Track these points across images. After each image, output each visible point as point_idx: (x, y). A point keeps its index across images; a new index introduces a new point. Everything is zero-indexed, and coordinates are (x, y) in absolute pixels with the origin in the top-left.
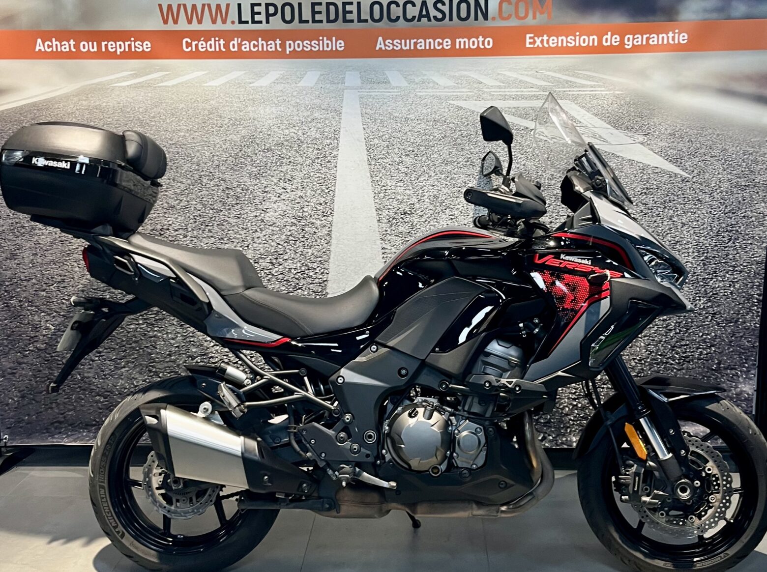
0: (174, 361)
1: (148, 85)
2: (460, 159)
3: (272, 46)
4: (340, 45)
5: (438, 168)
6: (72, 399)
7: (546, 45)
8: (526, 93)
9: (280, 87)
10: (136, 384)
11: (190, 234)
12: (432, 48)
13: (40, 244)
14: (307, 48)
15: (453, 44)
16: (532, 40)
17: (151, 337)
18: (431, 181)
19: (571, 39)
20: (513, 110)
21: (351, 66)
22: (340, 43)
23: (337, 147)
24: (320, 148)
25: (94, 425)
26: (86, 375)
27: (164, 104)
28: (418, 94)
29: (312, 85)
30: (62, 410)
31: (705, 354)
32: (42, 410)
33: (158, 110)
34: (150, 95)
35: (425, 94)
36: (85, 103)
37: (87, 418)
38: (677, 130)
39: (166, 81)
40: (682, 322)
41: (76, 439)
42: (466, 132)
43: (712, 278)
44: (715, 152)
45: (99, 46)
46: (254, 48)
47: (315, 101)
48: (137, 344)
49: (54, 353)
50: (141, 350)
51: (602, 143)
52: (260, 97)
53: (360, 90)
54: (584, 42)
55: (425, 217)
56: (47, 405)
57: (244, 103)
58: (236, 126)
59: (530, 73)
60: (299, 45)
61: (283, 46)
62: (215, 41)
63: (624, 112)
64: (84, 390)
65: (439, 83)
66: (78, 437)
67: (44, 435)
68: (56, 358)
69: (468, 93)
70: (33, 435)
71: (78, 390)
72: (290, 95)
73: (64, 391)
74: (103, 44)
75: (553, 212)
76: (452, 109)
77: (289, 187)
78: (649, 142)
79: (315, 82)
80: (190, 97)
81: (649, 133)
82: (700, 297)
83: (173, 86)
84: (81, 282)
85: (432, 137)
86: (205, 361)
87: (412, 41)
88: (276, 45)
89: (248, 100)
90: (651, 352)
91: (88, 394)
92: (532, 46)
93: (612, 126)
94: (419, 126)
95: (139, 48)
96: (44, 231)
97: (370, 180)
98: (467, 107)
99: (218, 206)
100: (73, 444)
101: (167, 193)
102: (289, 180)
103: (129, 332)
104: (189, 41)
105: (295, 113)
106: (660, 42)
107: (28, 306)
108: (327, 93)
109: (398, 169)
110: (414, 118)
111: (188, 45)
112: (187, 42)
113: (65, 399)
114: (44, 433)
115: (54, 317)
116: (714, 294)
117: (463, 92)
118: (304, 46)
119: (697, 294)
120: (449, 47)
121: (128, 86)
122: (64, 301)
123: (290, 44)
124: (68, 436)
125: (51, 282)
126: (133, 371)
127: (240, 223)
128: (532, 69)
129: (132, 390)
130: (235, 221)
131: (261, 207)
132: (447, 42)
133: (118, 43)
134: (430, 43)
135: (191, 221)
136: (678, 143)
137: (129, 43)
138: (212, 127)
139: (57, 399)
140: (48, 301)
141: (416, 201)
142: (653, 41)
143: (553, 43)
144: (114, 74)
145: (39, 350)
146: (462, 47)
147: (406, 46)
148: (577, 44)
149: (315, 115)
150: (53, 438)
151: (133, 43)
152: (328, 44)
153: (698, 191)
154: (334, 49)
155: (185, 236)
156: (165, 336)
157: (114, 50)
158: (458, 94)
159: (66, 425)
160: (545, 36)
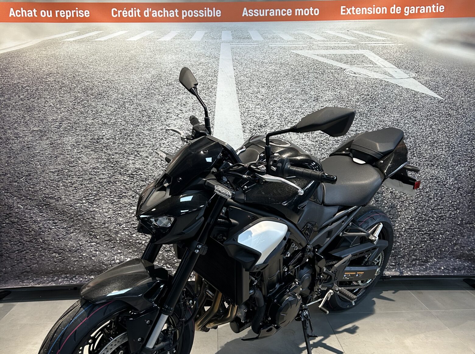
0: (107, 228)
1: (88, 40)
2: (298, 89)
3: (173, 14)
4: (218, 13)
5: (283, 96)
6: (36, 256)
7: (354, 14)
8: (341, 45)
9: (177, 42)
10: (81, 244)
11: (117, 142)
12: (279, 15)
13: (13, 150)
14: (196, 15)
15: (293, 12)
16: (344, 10)
17: (92, 212)
18: (279, 104)
19: (370, 9)
20: (333, 57)
21: (226, 27)
22: (218, 12)
23: (216, 82)
24: (205, 83)
25: (51, 273)
26: (46, 239)
27: (99, 53)
28: (270, 46)
29: (200, 40)
30: (28, 264)
31: (454, 214)
32: (15, 264)
33: (95, 57)
34: (89, 47)
35: (275, 46)
36: (44, 53)
37: (46, 269)
38: (436, 69)
39: (100, 37)
40: (438, 193)
41: (39, 283)
42: (301, 71)
43: (457, 165)
44: (460, 83)
45: (54, 14)
46: (160, 15)
47: (201, 51)
48: (81, 217)
49: (23, 224)
50: (84, 221)
51: (390, 77)
52: (164, 48)
53: (232, 44)
54: (378, 11)
55: (274, 128)
56: (18, 260)
57: (153, 52)
58: (148, 68)
59: (343, 32)
60: (190, 13)
61: (180, 14)
62: (134, 10)
63: (404, 57)
64: (44, 249)
65: (284, 39)
66: (41, 281)
67: (16, 281)
68: (25, 228)
69: (303, 45)
70: (9, 281)
71: (40, 249)
72: (184, 47)
73: (30, 250)
74: (57, 12)
75: (358, 124)
76: (293, 55)
77: (184, 109)
78: (418, 77)
79: (201, 38)
80: (117, 48)
81: (419, 71)
82: (450, 177)
83: (105, 41)
84: (42, 175)
85: (279, 75)
86: (129, 226)
87: (266, 11)
88: (175, 13)
89: (156, 50)
90: (419, 213)
91: (47, 252)
92: (345, 14)
93: (396, 66)
94: (270, 67)
95: (81, 15)
96: (16, 141)
97: (238, 104)
98: (302, 55)
99: (136, 122)
100: (38, 286)
101: (102, 114)
102: (184, 105)
103: (76, 209)
104: (116, 10)
105: (188, 59)
106: (427, 12)
107: (5, 193)
108: (210, 45)
109: (257, 96)
110: (267, 62)
111: (115, 13)
112: (114, 11)
113: (31, 256)
114: (17, 280)
115: (23, 200)
116: (458, 175)
117: (300, 44)
118: (194, 14)
119: (448, 175)
120: (291, 14)
121: (74, 41)
122: (30, 189)
123: (184, 13)
124: (33, 281)
125: (21, 176)
126: (79, 235)
127: (151, 134)
128: (345, 29)
129: (78, 248)
130: (148, 132)
131: (165, 123)
132: (289, 11)
133: (67, 12)
134: (278, 12)
135: (118, 132)
136: (437, 77)
137: (75, 11)
138: (132, 69)
139: (26, 256)
140: (19, 189)
141: (269, 118)
142: (422, 11)
143: (358, 12)
144: (64, 32)
145: (13, 222)
146: (299, 14)
147: (262, 14)
148: (374, 13)
149: (202, 60)
150: (23, 283)
151: (77, 11)
152: (210, 12)
153: (448, 108)
154: (214, 16)
155: (114, 143)
156: (101, 210)
157: (64, 16)
158: (297, 45)
159: (32, 273)
160: (353, 7)
